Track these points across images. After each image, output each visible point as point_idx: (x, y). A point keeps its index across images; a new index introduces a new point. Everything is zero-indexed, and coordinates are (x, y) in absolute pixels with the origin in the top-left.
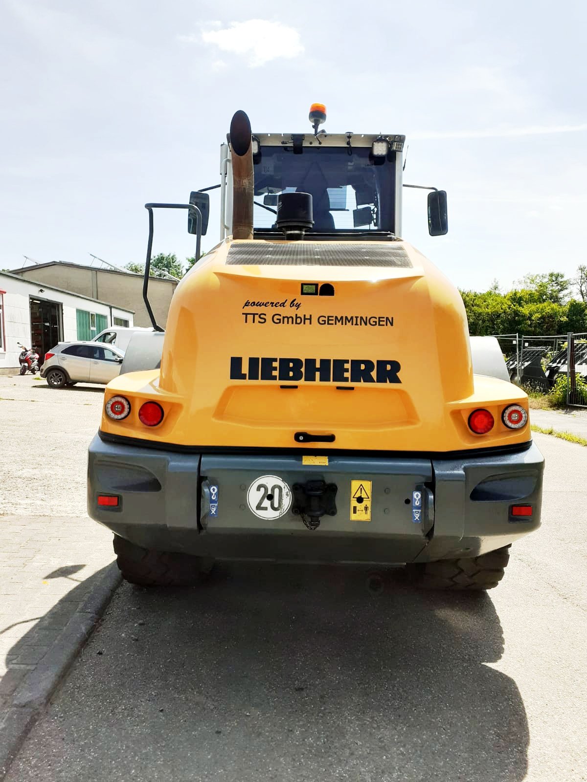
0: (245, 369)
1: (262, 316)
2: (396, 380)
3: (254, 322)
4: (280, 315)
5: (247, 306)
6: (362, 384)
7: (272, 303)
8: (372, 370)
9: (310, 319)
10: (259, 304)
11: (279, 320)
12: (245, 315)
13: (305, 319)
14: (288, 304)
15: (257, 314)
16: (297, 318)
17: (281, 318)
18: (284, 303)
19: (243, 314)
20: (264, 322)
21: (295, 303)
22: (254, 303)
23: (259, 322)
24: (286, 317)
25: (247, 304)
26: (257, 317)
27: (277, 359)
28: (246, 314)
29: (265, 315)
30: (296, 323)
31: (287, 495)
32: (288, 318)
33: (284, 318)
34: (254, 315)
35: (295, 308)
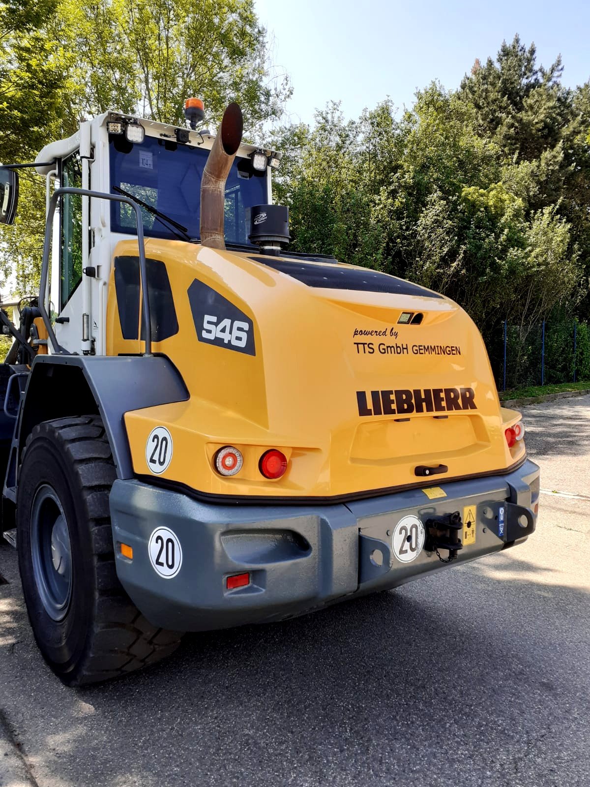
0: (370, 405)
1: (370, 346)
2: (473, 407)
3: (365, 352)
4: (384, 345)
5: (357, 334)
6: (454, 412)
7: (376, 332)
8: (458, 399)
9: (407, 348)
10: (366, 333)
11: (385, 350)
12: (356, 345)
13: (403, 349)
14: (388, 332)
15: (366, 344)
16: (397, 347)
17: (385, 347)
18: (385, 332)
19: (355, 343)
20: (373, 353)
21: (393, 331)
22: (361, 331)
23: (369, 352)
24: (389, 346)
25: (356, 333)
26: (366, 346)
27: (392, 391)
28: (358, 344)
29: (372, 344)
30: (397, 353)
31: (422, 533)
32: (391, 347)
33: (387, 347)
34: (364, 344)
35: (394, 337)
